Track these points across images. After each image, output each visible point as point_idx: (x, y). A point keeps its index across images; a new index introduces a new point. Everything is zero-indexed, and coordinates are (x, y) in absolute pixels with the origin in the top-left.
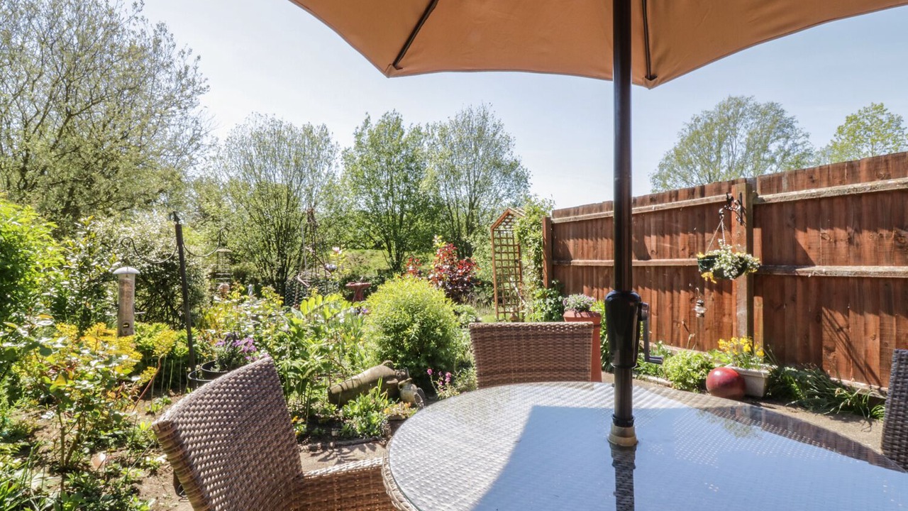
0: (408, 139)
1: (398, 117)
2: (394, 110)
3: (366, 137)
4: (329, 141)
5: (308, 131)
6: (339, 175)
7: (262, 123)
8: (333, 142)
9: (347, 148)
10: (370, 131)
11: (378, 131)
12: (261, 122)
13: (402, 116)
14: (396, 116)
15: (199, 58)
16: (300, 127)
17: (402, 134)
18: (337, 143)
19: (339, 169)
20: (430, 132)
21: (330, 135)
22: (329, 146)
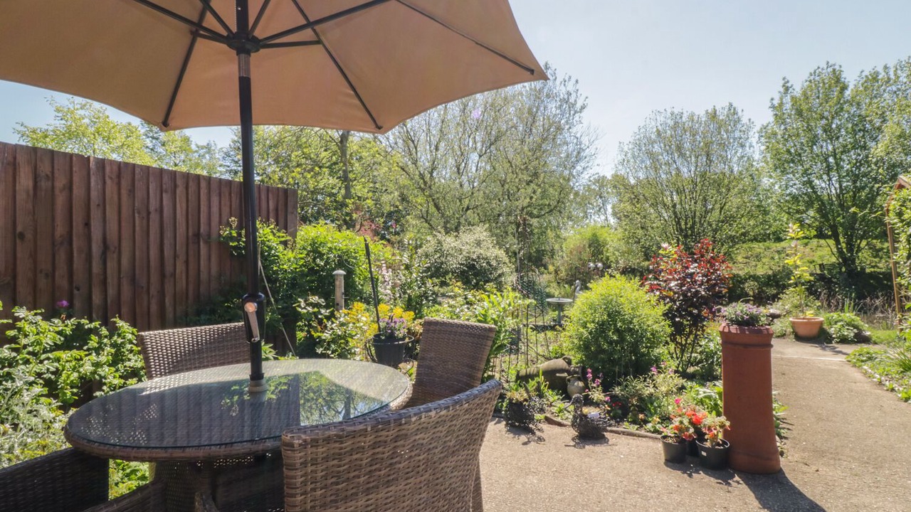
0: (857, 93)
1: (834, 70)
2: (828, 63)
3: (788, 106)
4: (739, 120)
5: (713, 116)
6: (757, 156)
7: (663, 119)
8: (744, 120)
9: (765, 125)
10: (792, 98)
11: (805, 94)
12: (661, 119)
13: (840, 66)
14: (830, 70)
15: (577, 81)
16: (702, 113)
17: (844, 88)
18: (750, 120)
19: (756, 150)
20: (892, 76)
21: (740, 113)
22: (739, 126)
